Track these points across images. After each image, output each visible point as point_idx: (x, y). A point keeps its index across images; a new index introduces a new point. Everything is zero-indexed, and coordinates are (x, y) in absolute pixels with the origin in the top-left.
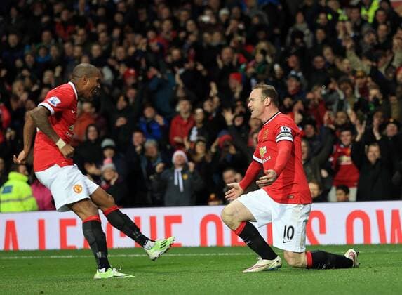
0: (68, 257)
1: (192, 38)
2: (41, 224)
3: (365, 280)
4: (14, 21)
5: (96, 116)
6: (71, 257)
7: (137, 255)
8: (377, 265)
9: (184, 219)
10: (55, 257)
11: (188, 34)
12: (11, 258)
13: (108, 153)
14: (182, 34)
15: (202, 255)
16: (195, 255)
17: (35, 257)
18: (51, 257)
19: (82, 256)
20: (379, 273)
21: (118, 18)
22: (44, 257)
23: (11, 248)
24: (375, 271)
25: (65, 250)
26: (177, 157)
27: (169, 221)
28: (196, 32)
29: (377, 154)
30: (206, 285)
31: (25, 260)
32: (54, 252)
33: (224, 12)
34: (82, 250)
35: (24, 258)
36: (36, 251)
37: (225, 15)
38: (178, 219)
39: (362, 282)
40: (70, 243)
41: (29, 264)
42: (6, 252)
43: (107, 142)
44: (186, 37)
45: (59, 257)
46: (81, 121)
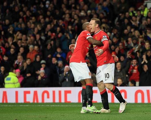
0: (27, 106)
1: (76, 22)
2: (17, 93)
3: (142, 117)
4: (7, 15)
5: (39, 51)
6: (28, 106)
7: (54, 106)
8: (146, 111)
9: (72, 92)
10: (22, 106)
11: (75, 20)
12: (4, 106)
13: (43, 66)
14: (73, 20)
15: (79, 106)
16: (76, 106)
17: (14, 106)
18: (20, 106)
19: (32, 106)
20: (147, 114)
21: (48, 13)
22: (17, 106)
23: (5, 102)
24: (146, 114)
25: (26, 103)
26: (66, 68)
27: (66, 92)
28: (78, 19)
29: (147, 68)
30: (80, 118)
31: (10, 107)
32: (21, 104)
33: (89, 12)
34: (32, 103)
35: (10, 106)
36: (14, 103)
37: (89, 13)
38: (69, 92)
39: (140, 118)
40: (28, 100)
41: (12, 108)
42: (3, 103)
43: (43, 61)
44: (74, 21)
45: (23, 106)
46: (33, 53)
